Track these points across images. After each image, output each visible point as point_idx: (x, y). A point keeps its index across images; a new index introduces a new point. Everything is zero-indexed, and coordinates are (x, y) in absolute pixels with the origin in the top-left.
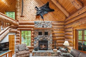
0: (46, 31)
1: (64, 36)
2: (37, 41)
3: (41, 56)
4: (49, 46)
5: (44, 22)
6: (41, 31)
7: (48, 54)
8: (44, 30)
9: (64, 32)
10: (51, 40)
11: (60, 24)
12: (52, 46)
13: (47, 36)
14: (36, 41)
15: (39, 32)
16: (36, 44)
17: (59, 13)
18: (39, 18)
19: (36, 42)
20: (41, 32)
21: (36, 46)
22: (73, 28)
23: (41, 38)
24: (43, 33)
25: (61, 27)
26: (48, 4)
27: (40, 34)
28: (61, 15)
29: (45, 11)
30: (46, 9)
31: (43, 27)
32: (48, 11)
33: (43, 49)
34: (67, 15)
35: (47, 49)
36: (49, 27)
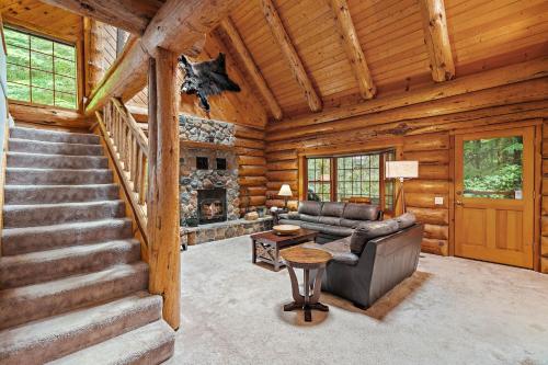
0: (221, 156)
1: (263, 175)
2: (192, 192)
3: (217, 239)
4: (230, 207)
5: (211, 124)
6: (204, 156)
7: (236, 229)
8: (214, 150)
9: (265, 163)
10: (235, 185)
11: (255, 135)
12: (240, 207)
13: (222, 171)
14: (188, 190)
15: (198, 159)
16: (187, 202)
17: (251, 100)
18: (193, 104)
19: (188, 197)
20: (205, 159)
21: (190, 210)
22: (298, 152)
23: (207, 182)
24: (212, 164)
25: (257, 145)
26: (221, 62)
27: (202, 164)
28: (258, 109)
29: (216, 82)
30: (215, 76)
31: (211, 139)
32: (223, 88)
33: (214, 220)
34: (278, 115)
35: (224, 219)
36: (225, 142)
